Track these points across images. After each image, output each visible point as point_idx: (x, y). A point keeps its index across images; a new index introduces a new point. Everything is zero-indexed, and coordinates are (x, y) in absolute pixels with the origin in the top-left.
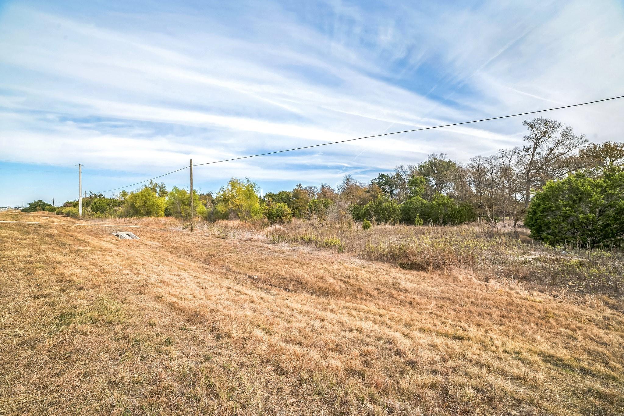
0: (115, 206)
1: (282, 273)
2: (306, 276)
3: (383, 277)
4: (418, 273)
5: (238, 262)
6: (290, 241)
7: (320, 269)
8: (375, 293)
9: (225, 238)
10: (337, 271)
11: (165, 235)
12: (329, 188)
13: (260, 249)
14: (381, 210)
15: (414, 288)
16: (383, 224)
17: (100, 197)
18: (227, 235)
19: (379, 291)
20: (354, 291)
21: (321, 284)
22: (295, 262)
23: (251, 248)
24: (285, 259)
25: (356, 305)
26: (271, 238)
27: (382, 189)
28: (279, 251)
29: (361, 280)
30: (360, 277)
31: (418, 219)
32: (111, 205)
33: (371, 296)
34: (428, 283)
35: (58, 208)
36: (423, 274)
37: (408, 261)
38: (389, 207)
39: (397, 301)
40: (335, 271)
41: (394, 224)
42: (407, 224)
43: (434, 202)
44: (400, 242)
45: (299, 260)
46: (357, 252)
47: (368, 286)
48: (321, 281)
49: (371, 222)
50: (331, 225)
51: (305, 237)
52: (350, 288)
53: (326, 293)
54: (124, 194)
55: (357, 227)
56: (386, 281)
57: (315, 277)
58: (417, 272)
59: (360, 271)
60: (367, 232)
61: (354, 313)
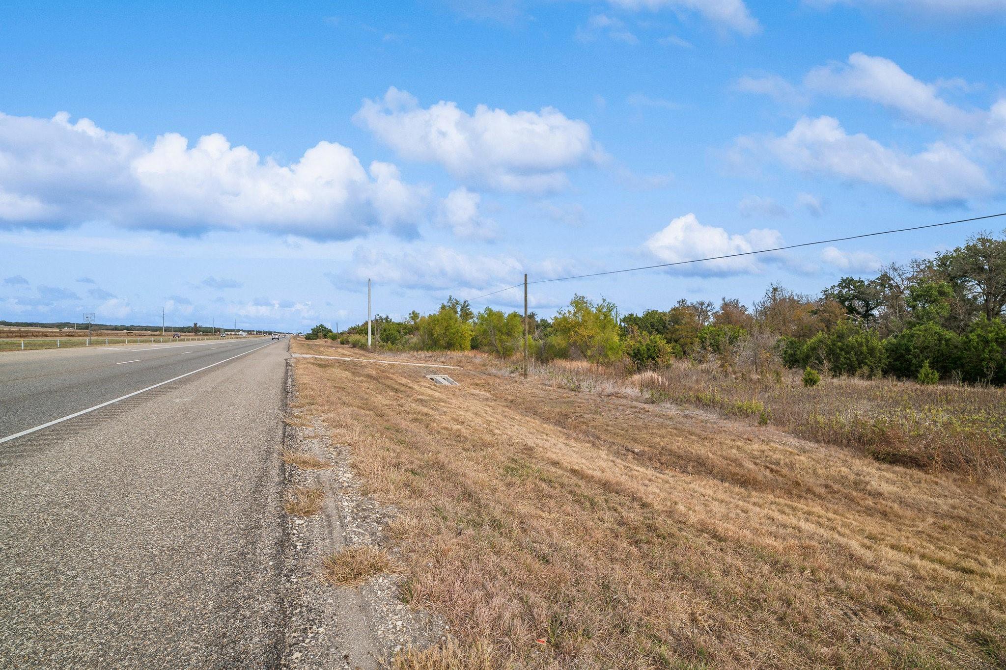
0: (406, 333)
1: (674, 448)
2: (711, 455)
3: (838, 469)
4: (908, 471)
5: (606, 428)
6: (677, 401)
7: (731, 447)
8: (822, 491)
9: (577, 389)
10: (759, 453)
11: (491, 382)
12: (736, 304)
13: (634, 410)
14: (841, 349)
15: (896, 493)
16: (844, 377)
17: (387, 321)
18: (579, 386)
19: (828, 490)
20: (786, 484)
21: (735, 469)
22: (691, 434)
23: (620, 408)
24: (675, 429)
25: (791, 503)
26: (647, 395)
27: (847, 308)
28: (664, 415)
29: (799, 470)
30: (797, 465)
31: (926, 368)
32: (402, 333)
33: (814, 494)
34: (925, 490)
35: (342, 334)
36: (918, 474)
37: (890, 449)
38: (861, 344)
39: (859, 508)
40: (756, 453)
41: (869, 378)
42: (899, 378)
43: (973, 336)
44: (879, 414)
45: (698, 431)
46: (792, 426)
47: (810, 480)
48: (734, 465)
49: (820, 371)
50: (743, 375)
51: (702, 395)
52: (780, 479)
53: (745, 482)
54: (414, 315)
55: (793, 379)
56: (842, 476)
57: (724, 458)
58: (905, 470)
59: (797, 457)
60: (811, 390)
61: (787, 510)
